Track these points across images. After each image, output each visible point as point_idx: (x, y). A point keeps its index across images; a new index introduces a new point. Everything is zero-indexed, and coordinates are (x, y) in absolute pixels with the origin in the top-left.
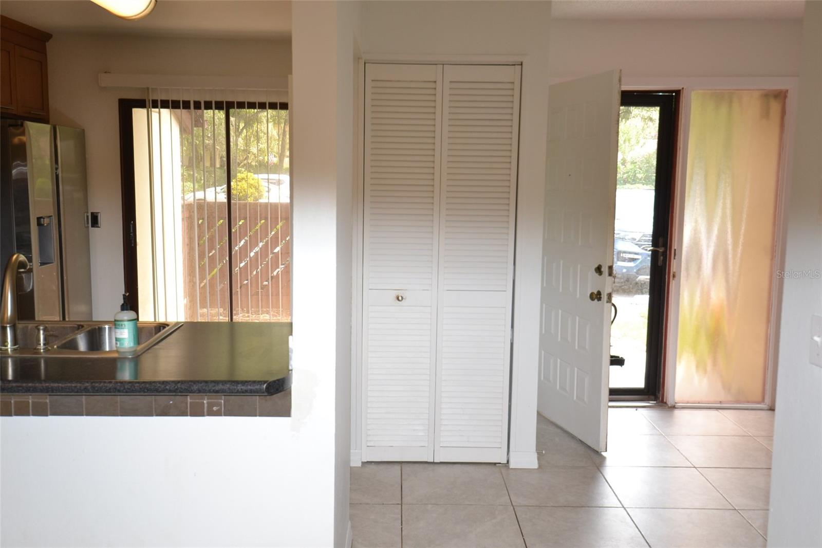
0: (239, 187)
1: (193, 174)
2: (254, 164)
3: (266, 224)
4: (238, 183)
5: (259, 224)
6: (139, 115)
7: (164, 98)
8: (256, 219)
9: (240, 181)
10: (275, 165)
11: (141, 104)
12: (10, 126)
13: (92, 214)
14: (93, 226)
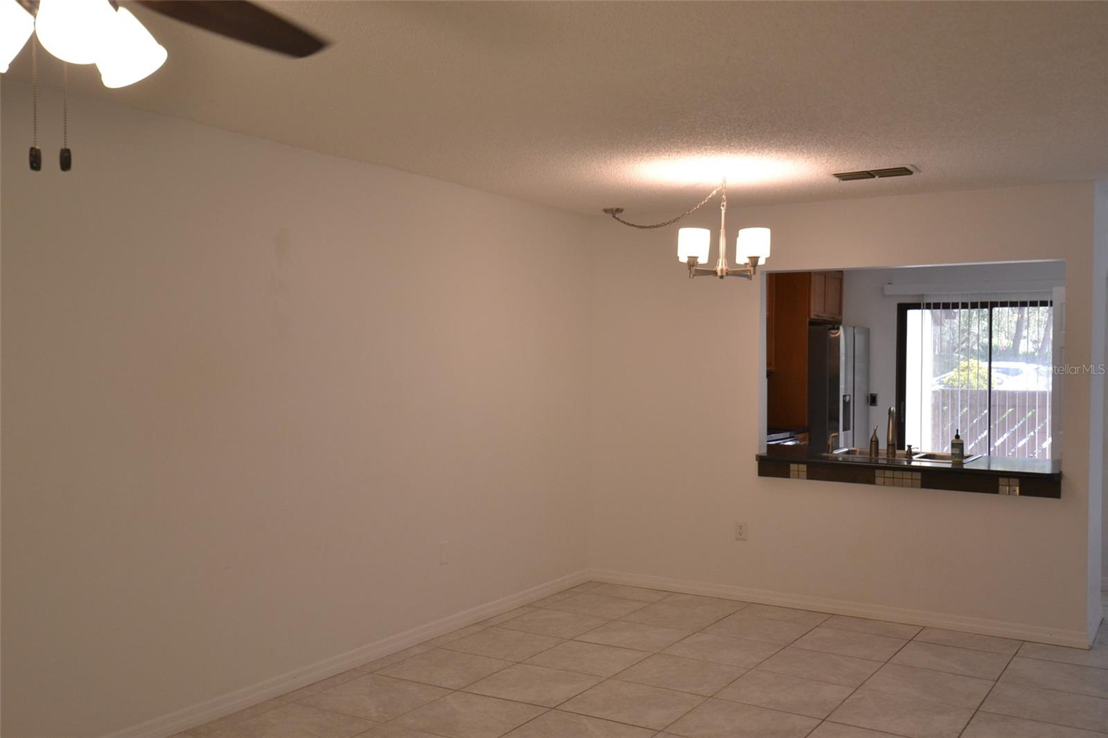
0: (962, 378)
1: (959, 356)
2: (975, 348)
3: (1013, 413)
4: (961, 373)
5: (1007, 413)
6: (912, 315)
7: (936, 301)
8: (1004, 406)
9: (963, 371)
10: (1007, 349)
11: (917, 306)
12: (830, 329)
13: (871, 395)
14: (871, 405)
